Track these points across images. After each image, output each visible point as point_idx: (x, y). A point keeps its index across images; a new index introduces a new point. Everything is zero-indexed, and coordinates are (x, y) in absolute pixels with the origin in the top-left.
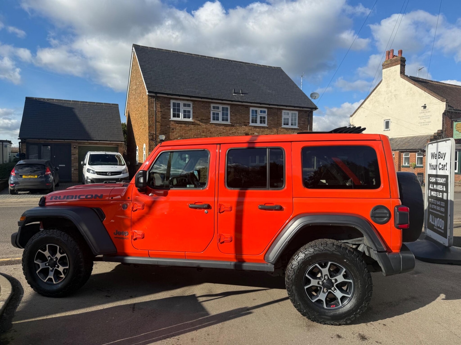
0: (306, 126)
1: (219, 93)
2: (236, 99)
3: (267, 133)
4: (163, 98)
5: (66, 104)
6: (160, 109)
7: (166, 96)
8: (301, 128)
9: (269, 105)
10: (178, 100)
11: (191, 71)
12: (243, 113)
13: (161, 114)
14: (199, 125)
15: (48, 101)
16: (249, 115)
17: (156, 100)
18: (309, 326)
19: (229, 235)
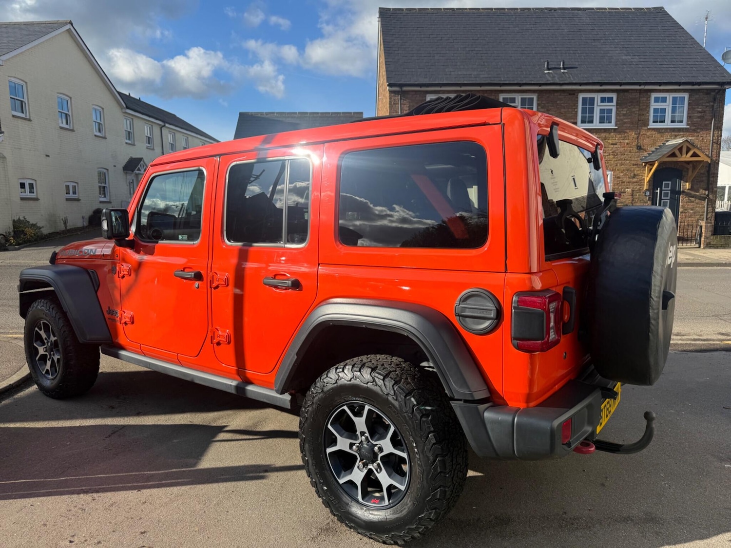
0: (707, 122)
1: (516, 73)
2: (548, 80)
3: (614, 142)
4: (414, 93)
5: (290, 119)
7: (418, 89)
8: (693, 128)
9: (620, 84)
10: (440, 93)
11: (471, 39)
12: (563, 105)
15: (267, 116)
16: (577, 108)
17: (402, 98)
18: (327, 530)
19: (225, 332)
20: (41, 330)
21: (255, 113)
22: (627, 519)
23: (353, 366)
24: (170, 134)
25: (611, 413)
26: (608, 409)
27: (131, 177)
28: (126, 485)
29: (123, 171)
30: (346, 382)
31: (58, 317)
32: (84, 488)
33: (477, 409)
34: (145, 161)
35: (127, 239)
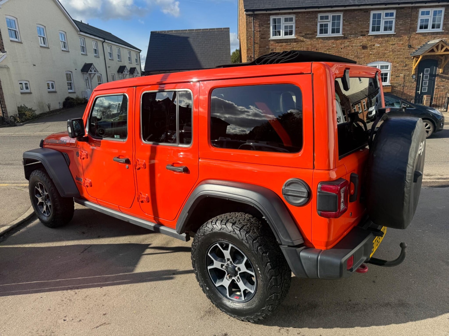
2: (350, 3)
3: (393, 43)
4: (262, 15)
5: (183, 34)
6: (259, 28)
7: (265, 12)
8: (447, 31)
9: (399, 4)
10: (279, 15)
12: (360, 19)
13: (259, 34)
14: (303, 41)
15: (168, 33)
16: (369, 21)
17: (254, 19)
18: (209, 312)
19: (146, 195)
20: (38, 188)
21: (160, 31)
22: (387, 305)
23: (221, 221)
24: (109, 46)
25: (380, 243)
26: (378, 241)
27: (86, 76)
28: (93, 284)
29: (81, 73)
30: (217, 231)
31: (48, 181)
32: (70, 286)
33: (296, 250)
34: (94, 65)
35: (84, 136)
